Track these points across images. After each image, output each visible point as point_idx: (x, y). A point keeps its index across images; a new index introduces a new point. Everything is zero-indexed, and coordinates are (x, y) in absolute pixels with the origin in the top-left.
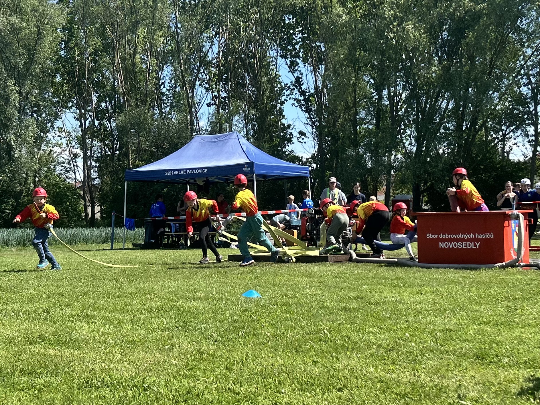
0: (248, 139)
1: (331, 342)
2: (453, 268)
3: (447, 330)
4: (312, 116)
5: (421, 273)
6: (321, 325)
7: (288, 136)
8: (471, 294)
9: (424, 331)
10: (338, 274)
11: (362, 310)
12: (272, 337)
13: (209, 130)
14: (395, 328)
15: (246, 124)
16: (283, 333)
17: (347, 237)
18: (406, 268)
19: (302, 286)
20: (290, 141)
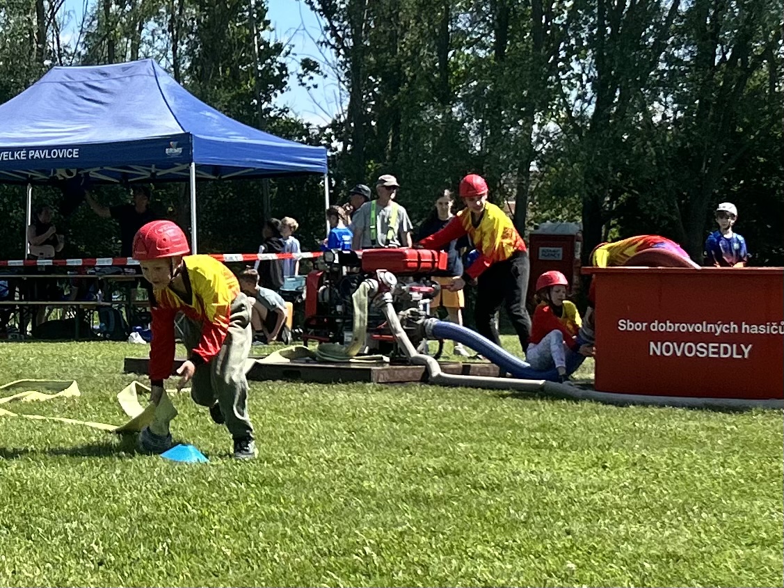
0: (178, 78)
1: (382, 575)
2: (682, 406)
3: (669, 555)
4: (336, 24)
5: (603, 417)
6: (356, 534)
7: (277, 73)
8: (728, 470)
9: (611, 557)
10: (395, 411)
11: (458, 500)
12: (238, 559)
13: (83, 52)
14: (540, 548)
15: (174, 40)
16: (265, 551)
17: (419, 322)
18: (564, 402)
19: (307, 438)
20: (280, 84)
